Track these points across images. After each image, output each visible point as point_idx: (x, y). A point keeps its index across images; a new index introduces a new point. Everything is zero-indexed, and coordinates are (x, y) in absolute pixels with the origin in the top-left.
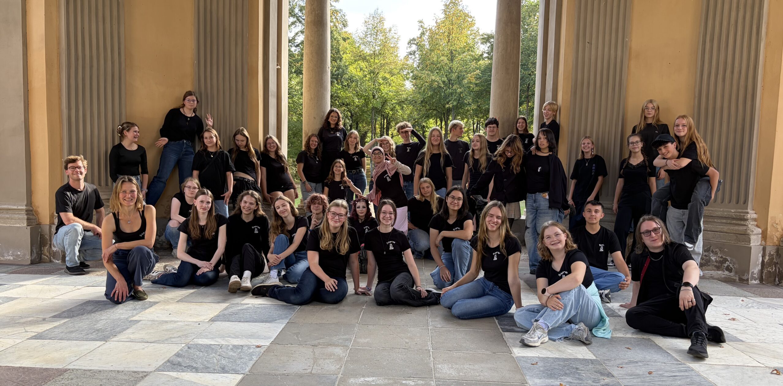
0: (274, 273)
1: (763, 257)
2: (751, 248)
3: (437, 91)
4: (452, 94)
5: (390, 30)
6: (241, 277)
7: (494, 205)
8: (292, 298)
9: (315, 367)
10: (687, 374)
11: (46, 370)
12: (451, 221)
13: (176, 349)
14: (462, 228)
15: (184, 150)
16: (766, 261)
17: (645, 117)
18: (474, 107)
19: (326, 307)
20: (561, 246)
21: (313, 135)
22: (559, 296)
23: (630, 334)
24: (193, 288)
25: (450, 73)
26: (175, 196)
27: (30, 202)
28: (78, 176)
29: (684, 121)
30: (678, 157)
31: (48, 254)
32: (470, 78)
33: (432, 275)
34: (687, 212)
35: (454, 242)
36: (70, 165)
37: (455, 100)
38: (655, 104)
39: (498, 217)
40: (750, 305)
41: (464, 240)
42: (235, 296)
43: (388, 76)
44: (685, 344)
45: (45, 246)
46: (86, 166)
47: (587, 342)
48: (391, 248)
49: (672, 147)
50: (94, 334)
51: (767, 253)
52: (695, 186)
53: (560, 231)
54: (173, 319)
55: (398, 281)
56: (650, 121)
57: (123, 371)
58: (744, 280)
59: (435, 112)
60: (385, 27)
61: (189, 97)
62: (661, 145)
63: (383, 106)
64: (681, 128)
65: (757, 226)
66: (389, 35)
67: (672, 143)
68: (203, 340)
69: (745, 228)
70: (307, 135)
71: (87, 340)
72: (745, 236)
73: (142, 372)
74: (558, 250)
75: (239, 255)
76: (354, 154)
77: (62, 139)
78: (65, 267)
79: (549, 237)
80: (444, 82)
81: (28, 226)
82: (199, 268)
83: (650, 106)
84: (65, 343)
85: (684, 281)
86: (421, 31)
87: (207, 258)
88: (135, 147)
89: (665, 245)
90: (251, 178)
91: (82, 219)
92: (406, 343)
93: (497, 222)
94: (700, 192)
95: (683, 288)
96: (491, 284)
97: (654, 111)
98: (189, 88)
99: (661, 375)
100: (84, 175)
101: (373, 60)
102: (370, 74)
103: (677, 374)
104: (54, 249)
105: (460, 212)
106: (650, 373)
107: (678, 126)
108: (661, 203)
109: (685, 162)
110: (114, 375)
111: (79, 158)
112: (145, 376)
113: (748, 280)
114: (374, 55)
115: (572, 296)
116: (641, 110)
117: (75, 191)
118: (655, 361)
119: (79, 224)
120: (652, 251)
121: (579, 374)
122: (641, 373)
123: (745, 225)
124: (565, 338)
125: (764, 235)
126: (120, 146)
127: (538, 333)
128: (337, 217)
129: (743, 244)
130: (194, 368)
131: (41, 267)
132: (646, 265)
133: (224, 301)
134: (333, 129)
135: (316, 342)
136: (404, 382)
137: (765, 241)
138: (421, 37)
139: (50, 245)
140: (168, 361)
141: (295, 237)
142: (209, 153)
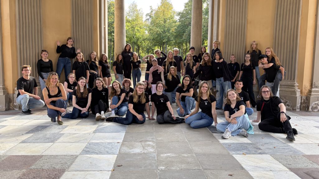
0: (113, 112)
1: (301, 100)
2: (297, 97)
3: (159, 35)
4: (165, 36)
5: (140, 10)
6: (100, 114)
7: (204, 83)
8: (125, 122)
9: (145, 150)
10: (288, 147)
11: (33, 156)
12: (185, 89)
13: (84, 145)
14: (189, 92)
15: (67, 61)
16: (302, 102)
17: (252, 48)
18: (174, 41)
19: (138, 125)
20: (235, 98)
21: (119, 55)
22: (235, 119)
23: (260, 132)
24: (80, 119)
25: (164, 28)
26: (65, 81)
27: (4, 85)
28: (27, 74)
29: (269, 50)
30: (268, 63)
31: (12, 106)
32: (173, 30)
33: (177, 111)
34: (273, 83)
35: (186, 98)
36: (24, 69)
37: (167, 39)
38: (256, 43)
39: (206, 87)
40: (300, 119)
41: (190, 97)
42: (99, 122)
43: (139, 29)
44: (284, 136)
45: (11, 103)
46: (31, 69)
47: (247, 136)
48: (162, 101)
49: (266, 59)
50: (47, 140)
51: (303, 99)
52: (276, 73)
53: (234, 93)
54: (78, 132)
55: (166, 114)
56: (254, 49)
57: (66, 155)
58: (294, 109)
59: (158, 44)
60: (137, 9)
61: (70, 40)
62: (262, 58)
63: (137, 41)
64: (268, 52)
65: (298, 88)
66: (139, 12)
67: (266, 58)
68: (94, 141)
69: (294, 89)
70: (117, 55)
71: (45, 142)
72: (294, 92)
73: (75, 155)
74: (234, 100)
75: (97, 105)
76: (136, 62)
77: (17, 57)
78: (21, 111)
79: (230, 95)
80: (162, 31)
81: (4, 94)
82: (82, 111)
83: (254, 43)
84: (37, 144)
85: (281, 111)
86: (151, 11)
87: (84, 106)
88: (47, 60)
89: (271, 98)
90: (96, 73)
91: (28, 93)
92: (177, 139)
93: (206, 89)
94: (278, 76)
95: (281, 114)
96: (205, 114)
97: (255, 45)
98: (69, 36)
99: (279, 148)
100: (30, 74)
101: (132, 22)
102: (131, 28)
103: (284, 148)
104: (15, 104)
105: (188, 86)
106: (274, 148)
107: (267, 52)
108: (263, 81)
109: (271, 64)
110: (63, 157)
111: (28, 66)
112: (77, 157)
113: (296, 109)
114: (133, 20)
115: (241, 119)
116: (250, 45)
117: (25, 81)
118: (274, 143)
119: (28, 95)
120: (265, 99)
121: (248, 149)
122: (271, 148)
123: (294, 88)
124: (237, 135)
125: (301, 92)
126: (41, 60)
127: (228, 133)
128: (141, 90)
129: (293, 95)
130: (96, 153)
131: (10, 112)
132: (263, 105)
133: (95, 124)
134: (127, 52)
135: (141, 140)
136: (183, 155)
137: (302, 94)
138: (151, 13)
139: (13, 102)
140: (83, 150)
141: (121, 98)
142: (79, 63)
